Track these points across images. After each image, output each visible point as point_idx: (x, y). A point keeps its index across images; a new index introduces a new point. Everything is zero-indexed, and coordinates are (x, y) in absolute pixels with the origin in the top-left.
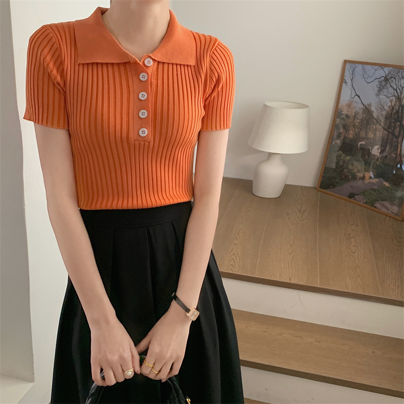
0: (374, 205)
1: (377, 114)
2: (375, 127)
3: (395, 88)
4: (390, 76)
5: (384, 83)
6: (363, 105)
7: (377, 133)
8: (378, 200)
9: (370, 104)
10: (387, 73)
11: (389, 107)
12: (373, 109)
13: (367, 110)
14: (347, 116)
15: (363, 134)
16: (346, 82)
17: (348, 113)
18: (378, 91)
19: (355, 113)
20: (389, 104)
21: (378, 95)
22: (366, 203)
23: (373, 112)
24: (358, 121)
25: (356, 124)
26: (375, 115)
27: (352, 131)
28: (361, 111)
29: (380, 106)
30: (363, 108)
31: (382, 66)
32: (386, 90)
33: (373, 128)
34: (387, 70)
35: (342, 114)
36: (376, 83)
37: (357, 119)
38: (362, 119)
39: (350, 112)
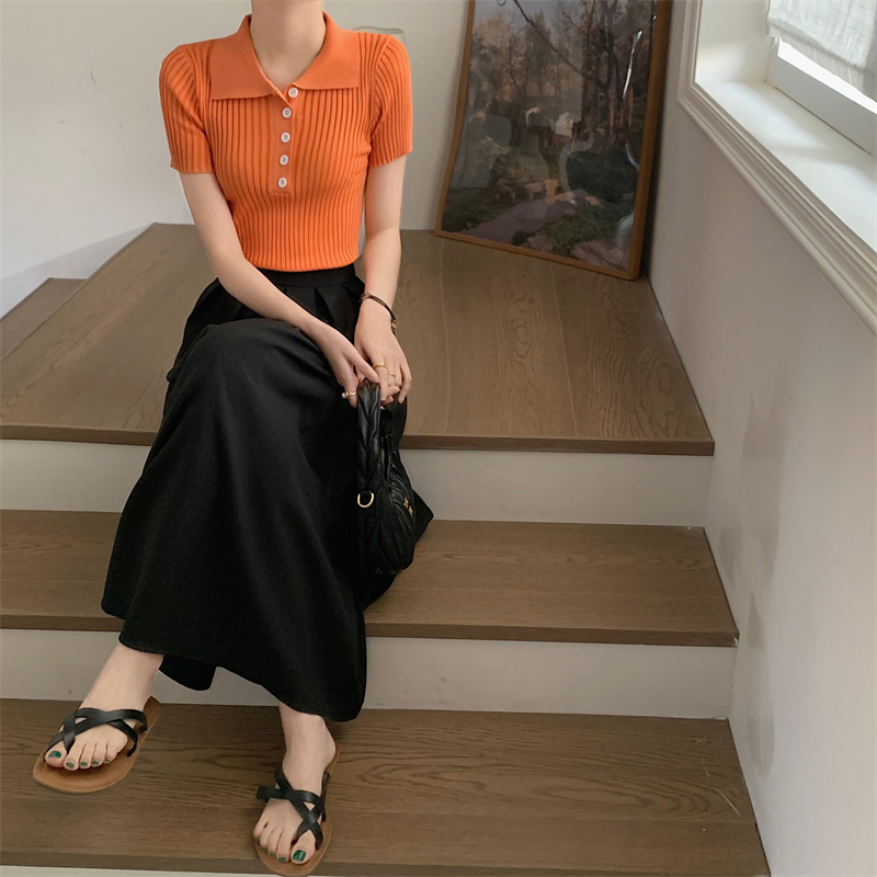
0: (572, 253)
1: (558, 36)
2: (555, 68)
6: (527, 19)
7: (563, 82)
8: (578, 241)
9: (541, 13)
11: (582, 17)
12: (548, 25)
13: (536, 29)
14: (495, 50)
15: (533, 89)
17: (494, 43)
19: (510, 41)
20: (582, 10)
22: (555, 251)
23: (549, 32)
24: (520, 59)
25: (517, 66)
26: (554, 39)
27: (508, 86)
28: (522, 34)
29: (561, 16)
30: (527, 28)
33: (553, 71)
35: (482, 47)
37: (518, 55)
38: (526, 54)
39: (500, 39)
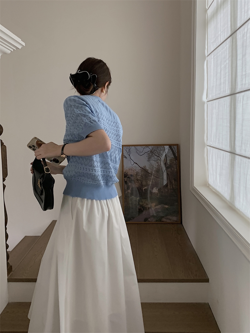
0: (162, 220)
1: (151, 170)
3: (158, 156)
4: (153, 150)
5: (151, 154)
6: (141, 168)
9: (145, 166)
10: (151, 149)
11: (157, 166)
12: (147, 168)
13: (144, 170)
14: (132, 175)
15: (144, 183)
16: (125, 157)
18: (148, 159)
19: (136, 173)
20: (157, 164)
21: (149, 161)
22: (156, 221)
25: (139, 178)
26: (149, 171)
28: (140, 171)
29: (151, 166)
30: (141, 169)
31: (147, 146)
32: (153, 157)
33: (150, 178)
34: (150, 147)
35: (127, 175)
36: (146, 155)
37: (139, 176)
38: (141, 175)
39: (133, 173)
